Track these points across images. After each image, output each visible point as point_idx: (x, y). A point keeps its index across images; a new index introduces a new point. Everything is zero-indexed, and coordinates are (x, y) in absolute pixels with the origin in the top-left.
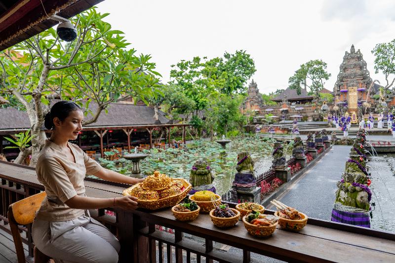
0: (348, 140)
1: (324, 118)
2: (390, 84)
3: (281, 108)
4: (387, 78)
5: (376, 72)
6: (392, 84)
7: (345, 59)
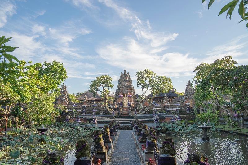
0: (127, 127)
1: (110, 113)
2: (144, 93)
3: (83, 105)
4: (142, 90)
5: (137, 86)
6: (145, 94)
7: (121, 77)
